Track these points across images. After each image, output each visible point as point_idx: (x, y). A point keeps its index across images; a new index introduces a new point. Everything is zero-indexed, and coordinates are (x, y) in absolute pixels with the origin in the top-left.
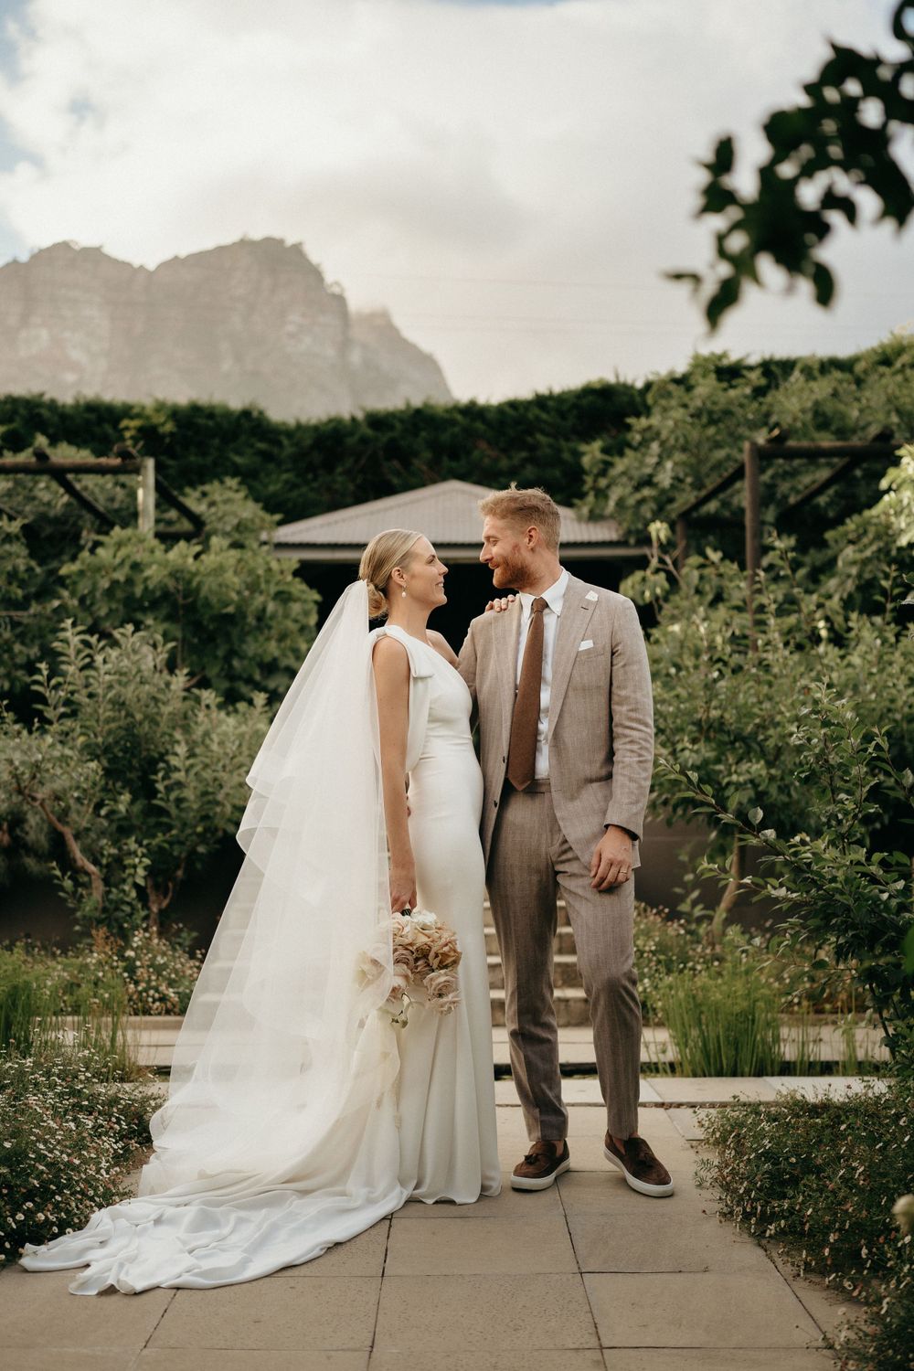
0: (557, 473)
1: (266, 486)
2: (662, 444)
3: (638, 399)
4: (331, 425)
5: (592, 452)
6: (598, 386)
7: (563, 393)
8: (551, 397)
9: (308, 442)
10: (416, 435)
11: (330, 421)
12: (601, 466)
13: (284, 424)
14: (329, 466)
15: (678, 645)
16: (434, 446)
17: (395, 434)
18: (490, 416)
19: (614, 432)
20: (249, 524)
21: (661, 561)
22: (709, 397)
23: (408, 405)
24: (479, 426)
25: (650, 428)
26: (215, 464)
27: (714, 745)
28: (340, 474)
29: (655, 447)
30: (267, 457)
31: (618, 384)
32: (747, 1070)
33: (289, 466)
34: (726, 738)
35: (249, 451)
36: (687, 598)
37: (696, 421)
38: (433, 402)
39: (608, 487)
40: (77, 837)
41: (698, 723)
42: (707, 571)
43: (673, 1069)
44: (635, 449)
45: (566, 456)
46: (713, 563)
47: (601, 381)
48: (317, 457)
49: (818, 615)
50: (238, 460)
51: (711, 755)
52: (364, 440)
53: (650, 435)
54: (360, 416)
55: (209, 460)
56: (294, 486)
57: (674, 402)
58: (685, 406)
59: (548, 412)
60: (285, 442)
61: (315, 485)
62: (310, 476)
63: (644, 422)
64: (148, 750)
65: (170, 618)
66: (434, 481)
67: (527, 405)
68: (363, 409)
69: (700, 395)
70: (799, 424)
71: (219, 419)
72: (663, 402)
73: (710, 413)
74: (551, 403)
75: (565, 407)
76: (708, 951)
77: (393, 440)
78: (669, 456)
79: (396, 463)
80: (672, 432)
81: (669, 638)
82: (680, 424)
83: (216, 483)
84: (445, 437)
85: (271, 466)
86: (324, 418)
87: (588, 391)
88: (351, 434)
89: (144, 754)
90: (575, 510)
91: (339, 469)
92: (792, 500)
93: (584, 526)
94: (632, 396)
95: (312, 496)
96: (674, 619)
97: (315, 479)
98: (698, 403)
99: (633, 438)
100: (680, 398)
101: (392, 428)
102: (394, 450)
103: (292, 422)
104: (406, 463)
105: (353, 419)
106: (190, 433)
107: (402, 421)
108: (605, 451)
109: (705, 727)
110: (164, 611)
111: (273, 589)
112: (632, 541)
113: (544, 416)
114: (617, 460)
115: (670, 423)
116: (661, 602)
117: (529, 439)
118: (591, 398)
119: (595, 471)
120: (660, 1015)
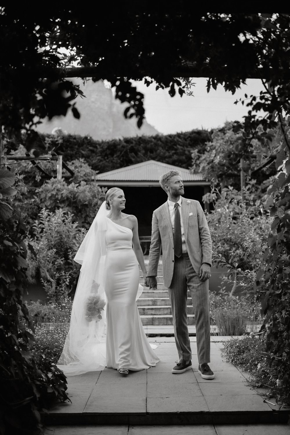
0: (184, 158)
1: (92, 161)
2: (216, 150)
3: (209, 135)
4: (113, 142)
5: (195, 153)
6: (196, 131)
7: (186, 133)
8: (182, 134)
9: (106, 147)
10: (140, 145)
11: (113, 140)
12: (198, 157)
13: (98, 141)
14: (112, 155)
15: (220, 215)
16: (145, 149)
17: (133, 145)
18: (163, 139)
19: (201, 145)
20: (89, 174)
21: (215, 190)
22: (230, 137)
23: (137, 136)
24: (160, 143)
25: (212, 145)
26: (76, 153)
27: (229, 245)
28: (116, 157)
29: (214, 151)
30: (92, 151)
31: (203, 130)
32: (237, 334)
33: (100, 154)
34: (232, 244)
35: (87, 150)
36: (223, 201)
37: (227, 143)
38: (145, 135)
39: (200, 163)
40: (48, 271)
41: (224, 239)
42: (229, 193)
43: (217, 334)
44: (208, 152)
45: (187, 152)
46: (230, 190)
47: (197, 129)
48: (108, 152)
49: (261, 206)
50: (83, 152)
51: (228, 248)
52: (123, 147)
53: (213, 148)
54: (122, 139)
55: (74, 152)
56: (101, 161)
57: (220, 138)
58: (223, 139)
59: (181, 139)
60: (98, 147)
61: (108, 160)
62: (106, 158)
63: (210, 144)
64: (66, 246)
65: (69, 205)
66: (145, 161)
67: (174, 136)
68: (123, 137)
69: (228, 136)
70: (258, 146)
71: (77, 140)
72: (216, 138)
73: (231, 141)
74: (182, 136)
75: (186, 137)
76: (228, 304)
77: (132, 147)
78: (218, 155)
79: (133, 154)
80: (219, 147)
81: (217, 213)
82: (221, 145)
83: (77, 160)
84: (149, 146)
85: (94, 154)
86: (111, 140)
87: (193, 132)
88: (119, 145)
89: (65, 247)
90: (190, 170)
91: (115, 156)
92: (256, 169)
93: (192, 175)
94: (207, 134)
95: (106, 164)
96: (219, 207)
97: (108, 159)
98: (227, 138)
99: (207, 148)
100: (222, 136)
101: (132, 143)
102: (132, 150)
103: (100, 140)
104: (136, 154)
105: (120, 140)
106: (68, 144)
107: (135, 141)
108: (199, 152)
109: (226, 240)
110: (67, 203)
111: (100, 197)
112: (207, 180)
113: (180, 140)
114: (202, 155)
115: (219, 144)
116: (215, 202)
117: (175, 147)
118: (194, 134)
119: (196, 158)
120: (214, 321)
